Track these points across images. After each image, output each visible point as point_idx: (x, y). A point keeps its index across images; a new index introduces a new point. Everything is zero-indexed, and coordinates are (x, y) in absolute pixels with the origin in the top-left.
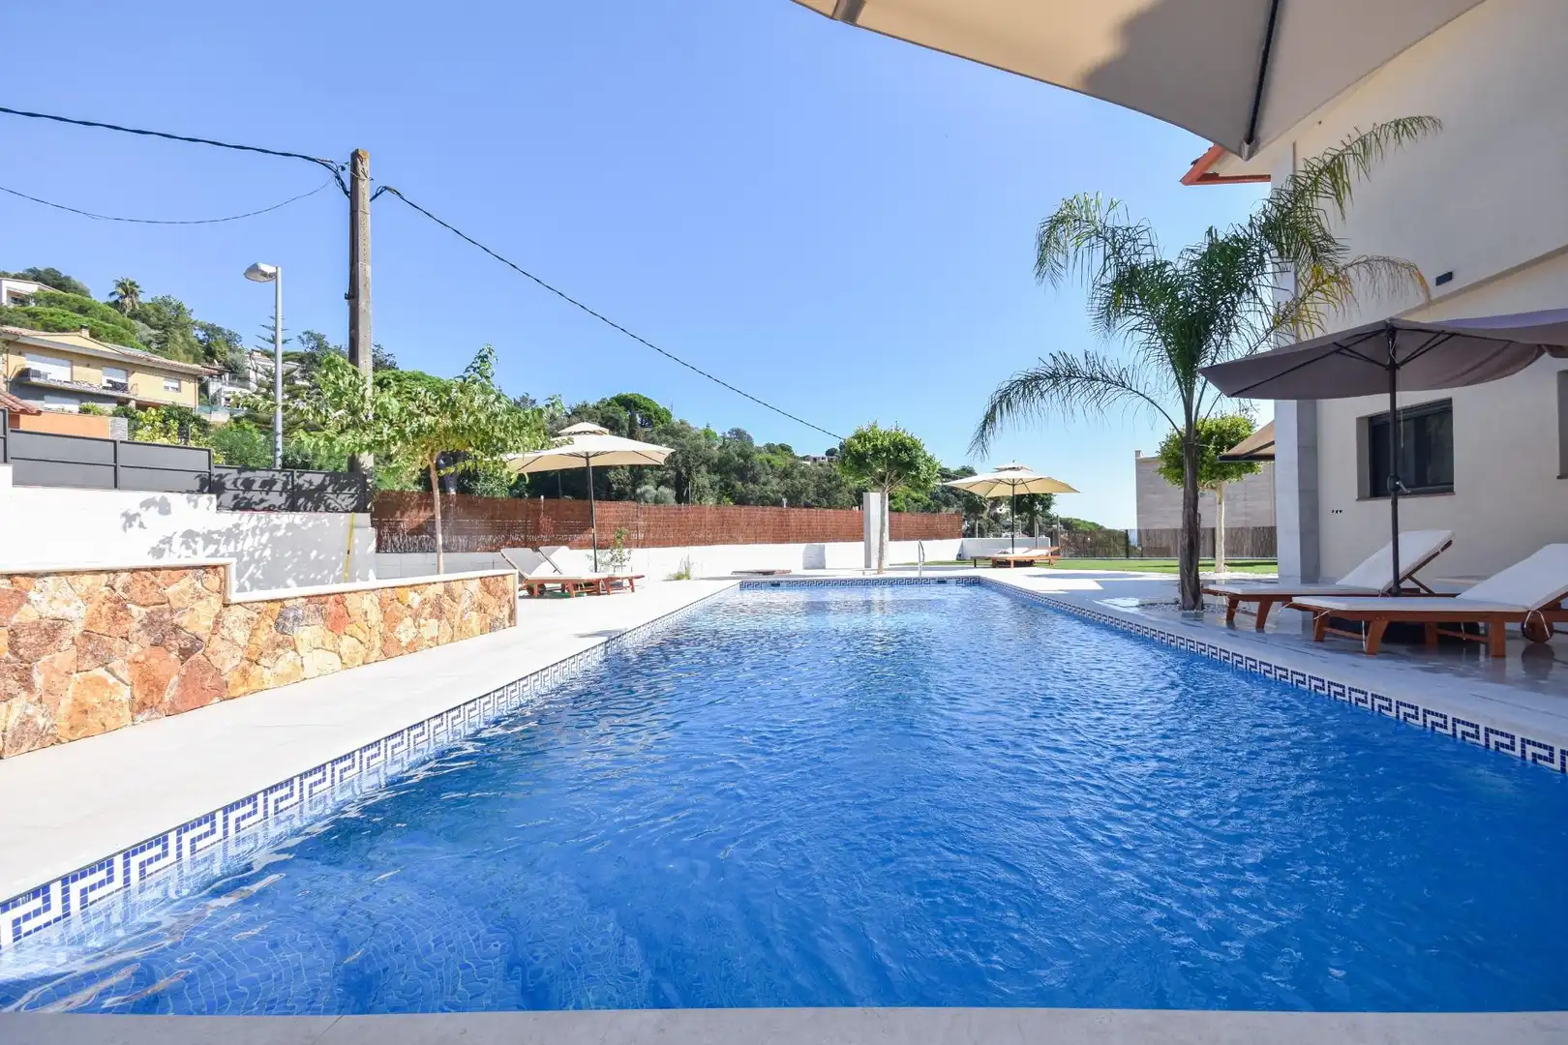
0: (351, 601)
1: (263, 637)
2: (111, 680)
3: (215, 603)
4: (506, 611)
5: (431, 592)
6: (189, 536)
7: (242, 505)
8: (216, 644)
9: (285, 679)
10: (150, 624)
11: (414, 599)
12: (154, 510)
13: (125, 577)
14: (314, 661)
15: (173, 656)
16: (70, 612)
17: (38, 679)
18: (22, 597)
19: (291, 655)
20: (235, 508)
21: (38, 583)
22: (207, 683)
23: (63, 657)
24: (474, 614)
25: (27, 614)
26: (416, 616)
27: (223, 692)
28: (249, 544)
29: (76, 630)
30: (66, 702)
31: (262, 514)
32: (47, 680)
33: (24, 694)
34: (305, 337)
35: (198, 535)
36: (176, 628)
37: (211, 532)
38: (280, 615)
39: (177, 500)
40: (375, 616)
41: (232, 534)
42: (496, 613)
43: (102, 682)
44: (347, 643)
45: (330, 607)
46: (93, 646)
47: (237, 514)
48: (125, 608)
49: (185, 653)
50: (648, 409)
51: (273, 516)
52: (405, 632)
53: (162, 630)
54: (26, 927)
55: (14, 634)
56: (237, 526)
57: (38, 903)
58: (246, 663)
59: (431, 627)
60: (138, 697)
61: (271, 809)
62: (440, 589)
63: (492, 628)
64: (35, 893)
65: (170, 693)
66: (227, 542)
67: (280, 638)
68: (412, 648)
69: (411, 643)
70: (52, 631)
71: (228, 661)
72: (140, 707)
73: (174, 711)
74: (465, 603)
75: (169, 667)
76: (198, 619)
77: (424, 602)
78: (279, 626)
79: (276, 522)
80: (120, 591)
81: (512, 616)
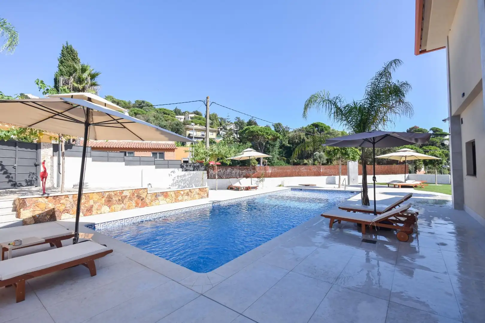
0: (169, 193)
1: (153, 198)
2: (132, 203)
3: (146, 193)
4: (206, 195)
5: (186, 192)
6: (178, 176)
7: (186, 170)
8: (146, 199)
9: (156, 204)
10: (137, 196)
11: (182, 193)
12: (172, 173)
13: (134, 190)
14: (161, 202)
15: (140, 200)
16: (127, 194)
17: (124, 202)
18: (123, 193)
19: (158, 201)
20: (185, 171)
21: (125, 191)
22: (145, 204)
23: (127, 200)
24: (197, 195)
25: (123, 195)
26: (182, 195)
27: (147, 205)
28: (187, 177)
29: (128, 196)
30: (127, 205)
31: (189, 172)
32: (125, 202)
33: (123, 204)
34: (236, 119)
35: (179, 176)
36: (141, 197)
37: (181, 176)
38: (156, 195)
39: (176, 170)
40: (173, 195)
41: (184, 175)
42: (203, 195)
43: (131, 203)
44: (168, 200)
45: (165, 194)
46: (130, 199)
47: (185, 172)
48: (134, 194)
49: (142, 200)
50: (322, 127)
51: (191, 172)
52: (180, 198)
53: (139, 197)
54: (103, 226)
55: (122, 197)
56: (185, 174)
57: (104, 224)
58: (150, 202)
59: (186, 197)
60: (136, 205)
61: (131, 220)
62: (188, 191)
63: (202, 198)
64: (104, 223)
65: (140, 205)
66: (184, 177)
67: (156, 198)
68: (181, 201)
69: (181, 200)
70: (126, 197)
71: (148, 201)
72: (136, 206)
73: (140, 207)
74: (194, 193)
75: (140, 202)
76: (143, 196)
77: (184, 193)
78: (156, 197)
79: (191, 173)
80: (134, 192)
81: (208, 196)
